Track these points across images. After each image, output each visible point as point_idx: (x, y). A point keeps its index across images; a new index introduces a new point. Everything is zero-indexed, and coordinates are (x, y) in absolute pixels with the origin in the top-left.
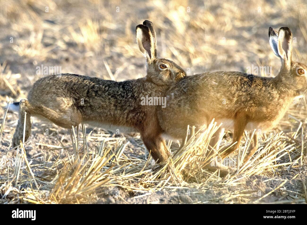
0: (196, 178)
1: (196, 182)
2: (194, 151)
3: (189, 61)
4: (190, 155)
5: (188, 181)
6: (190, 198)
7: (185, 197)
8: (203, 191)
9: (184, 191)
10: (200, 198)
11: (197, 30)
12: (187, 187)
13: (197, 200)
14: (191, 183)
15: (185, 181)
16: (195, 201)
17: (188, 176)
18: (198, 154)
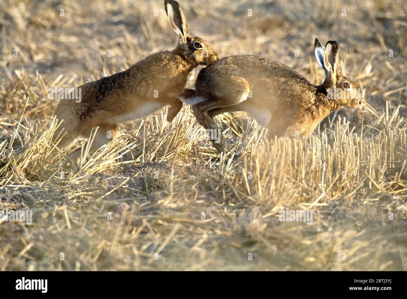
0: (39, 177)
1: (39, 180)
2: (37, 148)
3: (31, 58)
4: (33, 153)
5: (30, 179)
6: (33, 197)
7: (27, 195)
8: (45, 189)
9: (26, 190)
10: (42, 196)
11: (38, 26)
12: (29, 185)
13: (39, 198)
14: (33, 181)
15: (27, 180)
16: (37, 199)
17: (31, 174)
18: (41, 152)
